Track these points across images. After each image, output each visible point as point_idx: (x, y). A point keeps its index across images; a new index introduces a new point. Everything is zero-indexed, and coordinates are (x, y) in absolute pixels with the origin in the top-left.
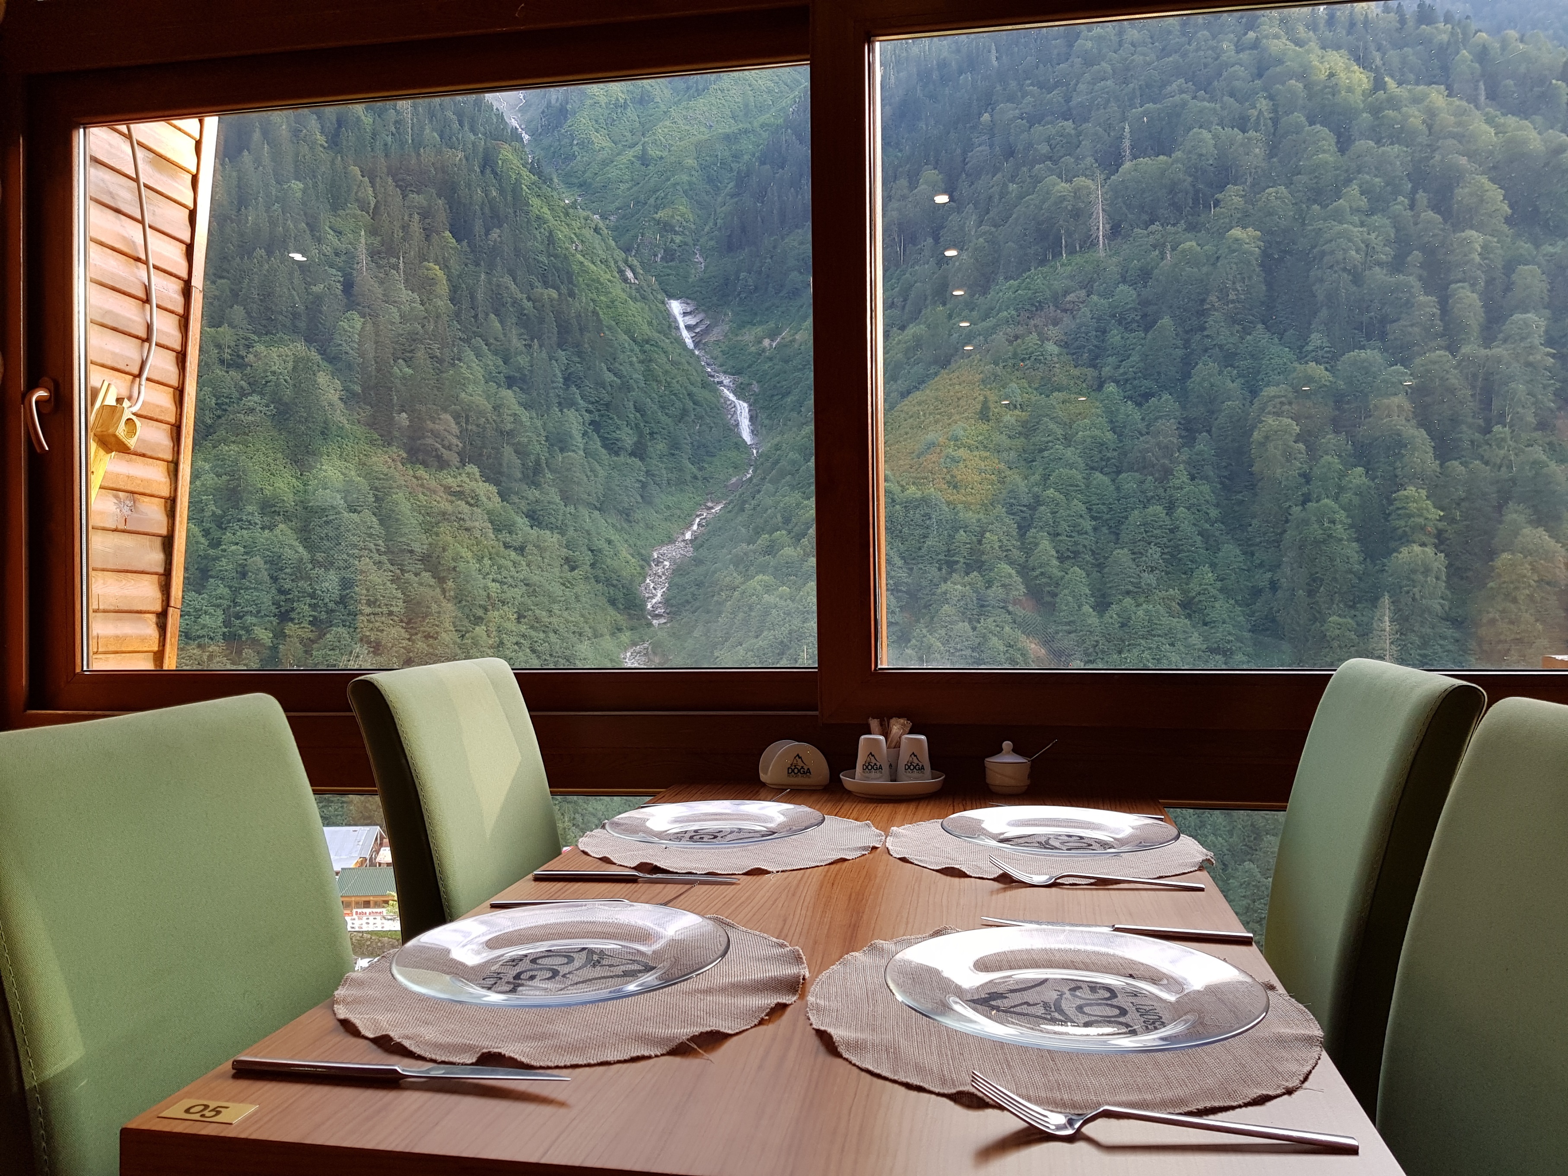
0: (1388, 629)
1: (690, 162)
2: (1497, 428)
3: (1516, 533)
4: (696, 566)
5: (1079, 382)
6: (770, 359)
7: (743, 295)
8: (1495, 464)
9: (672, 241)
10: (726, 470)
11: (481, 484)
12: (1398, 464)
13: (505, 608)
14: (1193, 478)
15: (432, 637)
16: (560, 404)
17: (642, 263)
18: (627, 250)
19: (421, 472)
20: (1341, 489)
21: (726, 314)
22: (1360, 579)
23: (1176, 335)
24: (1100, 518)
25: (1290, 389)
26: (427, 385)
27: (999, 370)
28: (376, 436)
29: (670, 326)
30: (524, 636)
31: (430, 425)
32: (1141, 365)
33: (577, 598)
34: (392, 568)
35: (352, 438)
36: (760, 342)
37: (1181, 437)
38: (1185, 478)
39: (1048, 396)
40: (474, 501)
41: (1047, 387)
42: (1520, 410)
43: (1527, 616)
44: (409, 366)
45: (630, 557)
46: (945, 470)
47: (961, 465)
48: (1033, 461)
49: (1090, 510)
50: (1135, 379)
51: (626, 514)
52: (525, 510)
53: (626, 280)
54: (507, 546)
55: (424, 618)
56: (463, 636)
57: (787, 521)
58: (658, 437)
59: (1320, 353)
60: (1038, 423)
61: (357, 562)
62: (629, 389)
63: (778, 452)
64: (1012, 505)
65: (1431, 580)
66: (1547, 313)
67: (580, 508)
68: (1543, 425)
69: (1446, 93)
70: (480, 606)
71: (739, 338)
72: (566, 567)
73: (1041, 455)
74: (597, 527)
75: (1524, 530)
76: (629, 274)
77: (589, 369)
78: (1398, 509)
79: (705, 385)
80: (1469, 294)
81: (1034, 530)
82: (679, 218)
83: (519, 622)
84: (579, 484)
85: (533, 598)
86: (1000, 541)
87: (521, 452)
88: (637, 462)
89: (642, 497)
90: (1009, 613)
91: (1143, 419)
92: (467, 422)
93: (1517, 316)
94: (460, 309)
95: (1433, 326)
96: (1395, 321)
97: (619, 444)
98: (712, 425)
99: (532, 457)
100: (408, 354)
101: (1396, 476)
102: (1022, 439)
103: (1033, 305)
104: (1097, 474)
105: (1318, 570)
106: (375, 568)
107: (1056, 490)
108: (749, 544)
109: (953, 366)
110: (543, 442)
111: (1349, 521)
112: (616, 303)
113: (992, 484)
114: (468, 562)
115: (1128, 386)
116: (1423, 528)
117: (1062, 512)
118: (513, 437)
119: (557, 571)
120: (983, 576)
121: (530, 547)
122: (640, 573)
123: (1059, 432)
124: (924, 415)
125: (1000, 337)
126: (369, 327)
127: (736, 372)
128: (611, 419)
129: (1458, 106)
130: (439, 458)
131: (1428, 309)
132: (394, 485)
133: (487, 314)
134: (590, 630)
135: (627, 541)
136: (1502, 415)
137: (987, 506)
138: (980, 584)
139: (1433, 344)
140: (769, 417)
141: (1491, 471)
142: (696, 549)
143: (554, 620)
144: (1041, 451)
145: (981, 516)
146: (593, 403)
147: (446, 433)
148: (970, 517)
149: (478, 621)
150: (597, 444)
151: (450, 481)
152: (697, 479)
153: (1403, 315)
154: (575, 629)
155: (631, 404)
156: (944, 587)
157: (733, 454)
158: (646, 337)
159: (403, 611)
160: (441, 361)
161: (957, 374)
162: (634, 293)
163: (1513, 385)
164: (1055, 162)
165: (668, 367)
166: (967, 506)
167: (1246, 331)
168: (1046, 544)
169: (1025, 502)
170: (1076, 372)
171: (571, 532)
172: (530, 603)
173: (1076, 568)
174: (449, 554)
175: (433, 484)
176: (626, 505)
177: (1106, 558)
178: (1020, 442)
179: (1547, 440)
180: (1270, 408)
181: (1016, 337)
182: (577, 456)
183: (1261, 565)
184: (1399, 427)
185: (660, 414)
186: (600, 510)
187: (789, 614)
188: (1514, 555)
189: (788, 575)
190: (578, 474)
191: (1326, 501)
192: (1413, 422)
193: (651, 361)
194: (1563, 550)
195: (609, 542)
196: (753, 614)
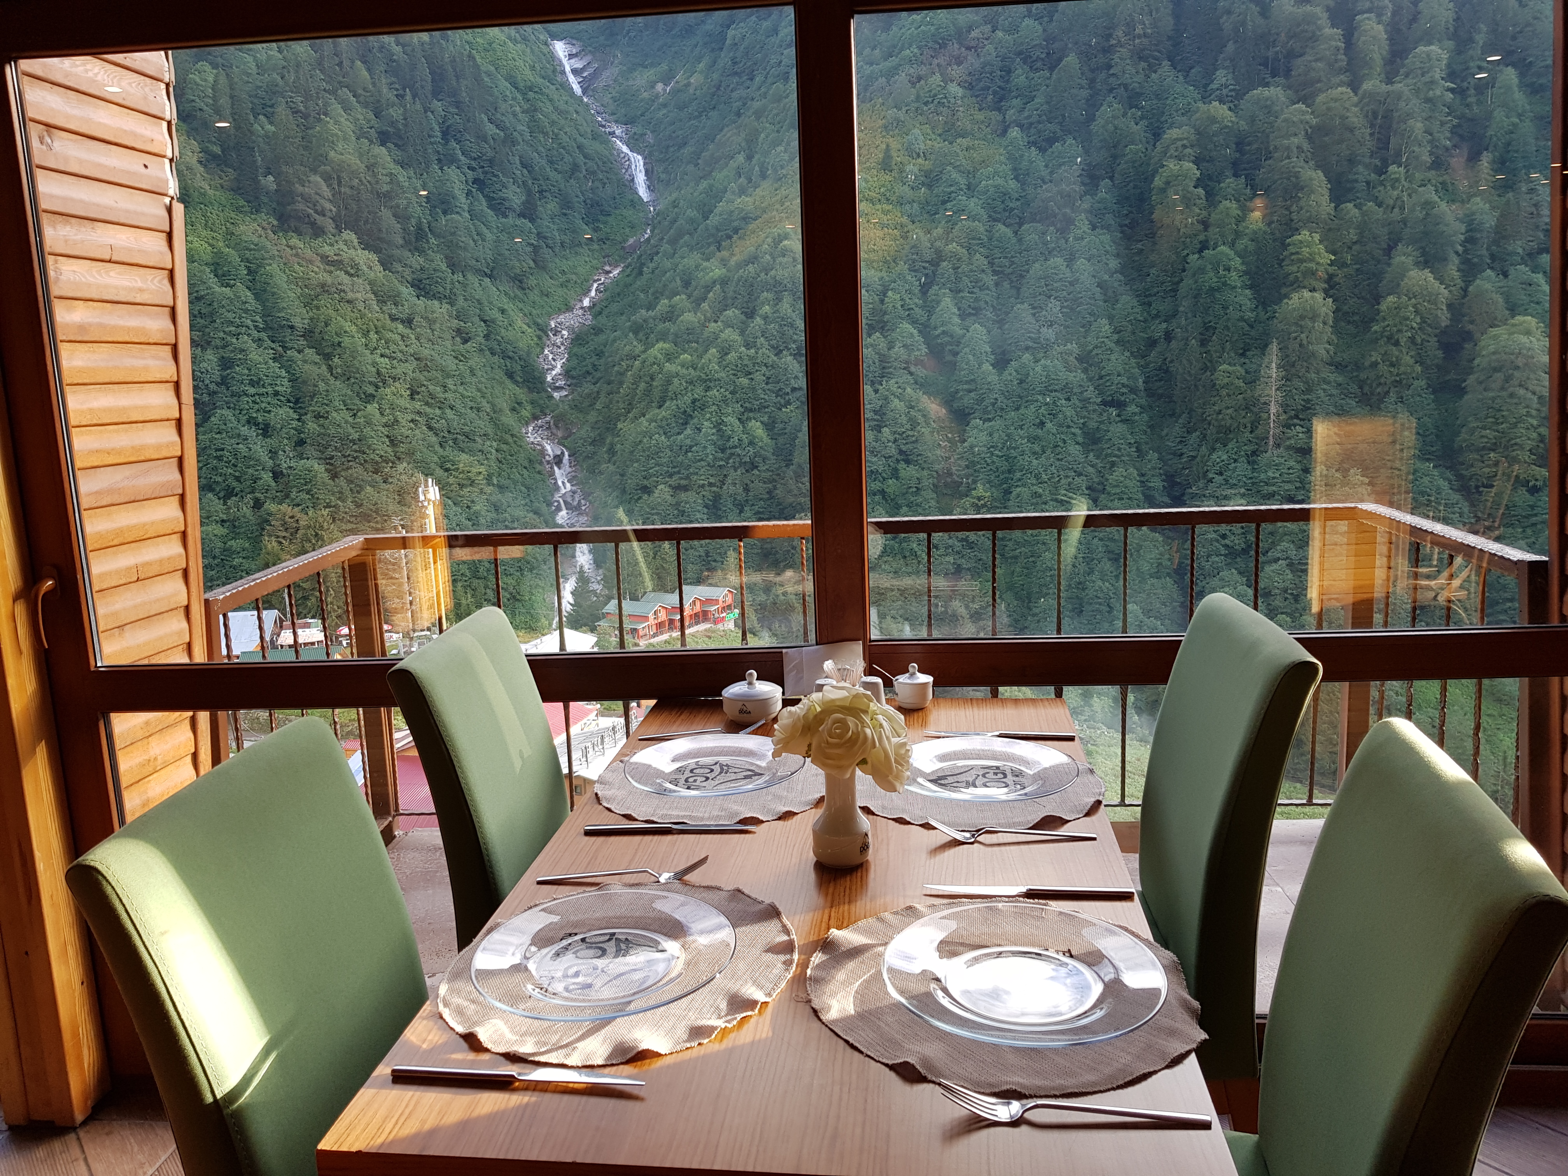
0: (1274, 375)
2: (1393, 168)
3: (1403, 276)
4: (596, 334)
5: (983, 127)
6: (665, 106)
7: (632, 34)
8: (1388, 206)
10: (622, 231)
11: (360, 251)
12: (1294, 208)
13: (397, 384)
14: (1094, 228)
15: (322, 417)
16: (439, 160)
19: (295, 241)
20: (1238, 234)
21: (615, 56)
22: (1252, 327)
23: (1082, 74)
24: (1002, 272)
25: (1192, 131)
26: (292, 144)
27: (901, 115)
28: (242, 202)
29: (554, 71)
30: (419, 413)
31: (299, 188)
32: (1045, 107)
33: (473, 373)
34: (273, 345)
35: (217, 205)
36: (653, 87)
37: (1083, 184)
38: (1086, 227)
39: (951, 143)
40: (354, 272)
41: (950, 132)
42: (1416, 149)
43: (1408, 358)
44: (271, 123)
45: (525, 327)
48: (935, 214)
49: (991, 264)
50: (1039, 122)
51: (519, 281)
52: (409, 279)
54: (393, 319)
55: (312, 397)
56: (355, 415)
57: (687, 284)
58: (548, 195)
59: (1225, 91)
60: (941, 172)
61: (234, 340)
62: (514, 143)
63: (676, 210)
64: (914, 261)
65: (1319, 325)
66: (1451, 44)
67: (469, 276)
68: (1437, 164)
70: (370, 383)
71: (631, 83)
72: (458, 339)
73: (944, 207)
74: (489, 296)
75: (1411, 273)
77: (468, 121)
78: (1292, 254)
79: (595, 137)
80: (1375, 25)
81: (936, 287)
83: (412, 399)
84: (465, 249)
85: (426, 373)
86: (902, 300)
87: (401, 216)
88: (527, 223)
89: (534, 262)
90: (911, 374)
91: (1046, 166)
92: (339, 183)
93: (1421, 49)
94: (322, 57)
95: (1336, 61)
96: (1301, 56)
97: (507, 204)
98: (606, 181)
99: (413, 222)
100: (269, 109)
101: (1292, 220)
102: (925, 190)
103: (936, 42)
104: (1000, 226)
105: (1211, 318)
106: (255, 345)
107: (959, 244)
108: (648, 310)
110: (424, 204)
111: (1244, 268)
112: (494, 45)
113: (895, 240)
114: (353, 337)
115: (1033, 131)
116: (1313, 273)
117: (964, 268)
118: (391, 198)
119: (448, 344)
120: (885, 337)
121: (417, 319)
122: (538, 344)
123: (963, 181)
125: (902, 78)
126: (223, 80)
127: (628, 121)
128: (495, 176)
130: (313, 224)
131: (1334, 43)
132: (266, 255)
133: (353, 62)
134: (488, 405)
135: (521, 310)
136: (1399, 154)
137: (889, 264)
138: (883, 346)
139: (1336, 80)
140: (666, 171)
141: (1384, 213)
142: (595, 316)
143: (449, 395)
144: (944, 202)
145: (884, 274)
146: (475, 159)
147: (318, 197)
148: (873, 275)
149: (369, 398)
150: (482, 204)
151: (327, 249)
152: (592, 241)
153: (1308, 50)
154: (473, 404)
155: (517, 159)
157: (628, 213)
158: (528, 84)
159: (289, 390)
160: (306, 117)
162: (513, 34)
163: (1411, 122)
165: (554, 117)
166: (870, 264)
167: (1152, 68)
168: (947, 302)
169: (928, 258)
170: (980, 116)
171: (461, 302)
172: (423, 378)
173: (977, 325)
174: (332, 328)
175: (309, 253)
176: (518, 271)
177: (1007, 313)
178: (923, 193)
179: (1441, 179)
180: (1172, 151)
181: (919, 79)
182: (461, 219)
183: (1157, 316)
184: (1297, 169)
185: (548, 170)
186: (490, 277)
187: (691, 383)
188: (1399, 298)
189: (690, 342)
190: (464, 239)
191: (1222, 248)
192: (1312, 163)
193: (535, 110)
194: (1446, 291)
195: (503, 311)
196: (654, 383)
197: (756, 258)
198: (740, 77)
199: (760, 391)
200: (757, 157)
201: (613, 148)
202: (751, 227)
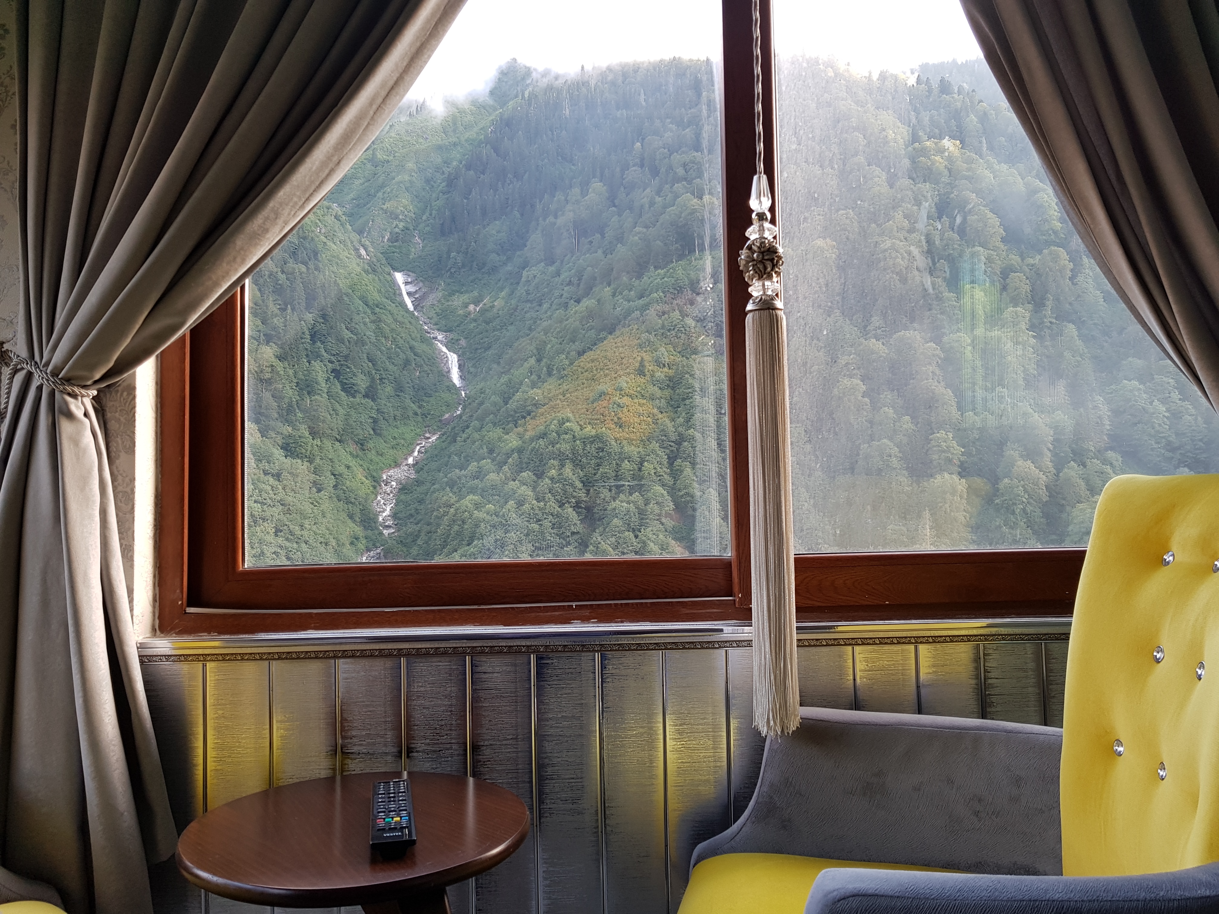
0: (928, 534)
1: (410, 165)
2: (999, 389)
3: (1013, 465)
4: (418, 486)
6: (475, 320)
7: (453, 270)
8: (998, 415)
9: (397, 226)
10: (440, 408)
12: (933, 414)
13: (265, 524)
16: (307, 356)
17: (372, 243)
18: (360, 232)
20: (895, 432)
21: (440, 285)
22: (909, 497)
25: (858, 358)
27: (652, 338)
29: (395, 293)
30: (281, 547)
33: (323, 515)
36: (466, 307)
39: (688, 358)
41: (687, 351)
42: (1013, 375)
45: (364, 479)
46: (613, 413)
47: (625, 410)
48: (678, 407)
49: (719, 445)
51: (361, 444)
52: (280, 443)
53: (359, 256)
54: (266, 473)
57: (491, 451)
58: (386, 381)
59: (879, 332)
60: (681, 378)
62: (363, 344)
63: (483, 395)
64: (663, 441)
65: (957, 498)
66: (1030, 307)
67: (325, 441)
68: (1029, 386)
69: (960, 146)
71: (450, 303)
72: (314, 489)
73: (684, 403)
74: (339, 456)
75: (1019, 462)
76: (363, 252)
77: (331, 328)
78: (934, 446)
79: (423, 340)
80: (978, 292)
81: (680, 460)
82: (402, 209)
83: (276, 535)
84: (324, 421)
85: (288, 516)
86: (655, 468)
87: (277, 397)
88: (369, 402)
89: (373, 429)
90: (663, 524)
93: (1010, 309)
95: (954, 314)
96: (929, 310)
97: (355, 388)
98: (429, 372)
99: (286, 400)
101: (932, 423)
102: (670, 390)
103: (675, 289)
107: (696, 430)
108: (461, 470)
109: (617, 333)
110: (294, 388)
111: (901, 455)
112: (352, 275)
113: (649, 425)
116: (950, 461)
117: (700, 447)
118: (271, 384)
119: (307, 492)
120: (642, 496)
121: (285, 474)
122: (373, 492)
123: (697, 385)
124: (597, 370)
125: (651, 312)
127: (447, 330)
128: (349, 368)
129: (969, 156)
131: (950, 303)
134: (334, 541)
135: (361, 466)
136: (1002, 380)
137: (645, 441)
138: (641, 503)
139: (954, 327)
140: (474, 366)
141: (996, 419)
142: (417, 472)
143: (305, 533)
144: (684, 400)
145: (641, 449)
146: (334, 355)
148: (633, 450)
150: (337, 388)
152: (417, 415)
153: (934, 306)
154: (322, 540)
155: (365, 356)
156: (613, 504)
157: (446, 396)
158: (376, 302)
161: (620, 339)
162: (366, 267)
163: (1008, 358)
164: (690, 182)
165: (394, 326)
166: (630, 442)
167: (827, 314)
168: (688, 471)
169: (674, 439)
171: (318, 460)
172: (285, 519)
173: (711, 490)
176: (361, 437)
178: (667, 393)
180: (845, 372)
181: (664, 313)
182: (322, 399)
184: (933, 387)
185: (388, 363)
186: (340, 441)
187: (494, 526)
188: (1012, 480)
189: (493, 495)
190: (323, 414)
191: (885, 441)
192: (942, 384)
193: (380, 321)
194: (1044, 477)
195: (348, 467)
196: (466, 527)
197: (545, 434)
198: (532, 304)
199: (547, 534)
200: (545, 360)
201: (435, 349)
202: (541, 411)
